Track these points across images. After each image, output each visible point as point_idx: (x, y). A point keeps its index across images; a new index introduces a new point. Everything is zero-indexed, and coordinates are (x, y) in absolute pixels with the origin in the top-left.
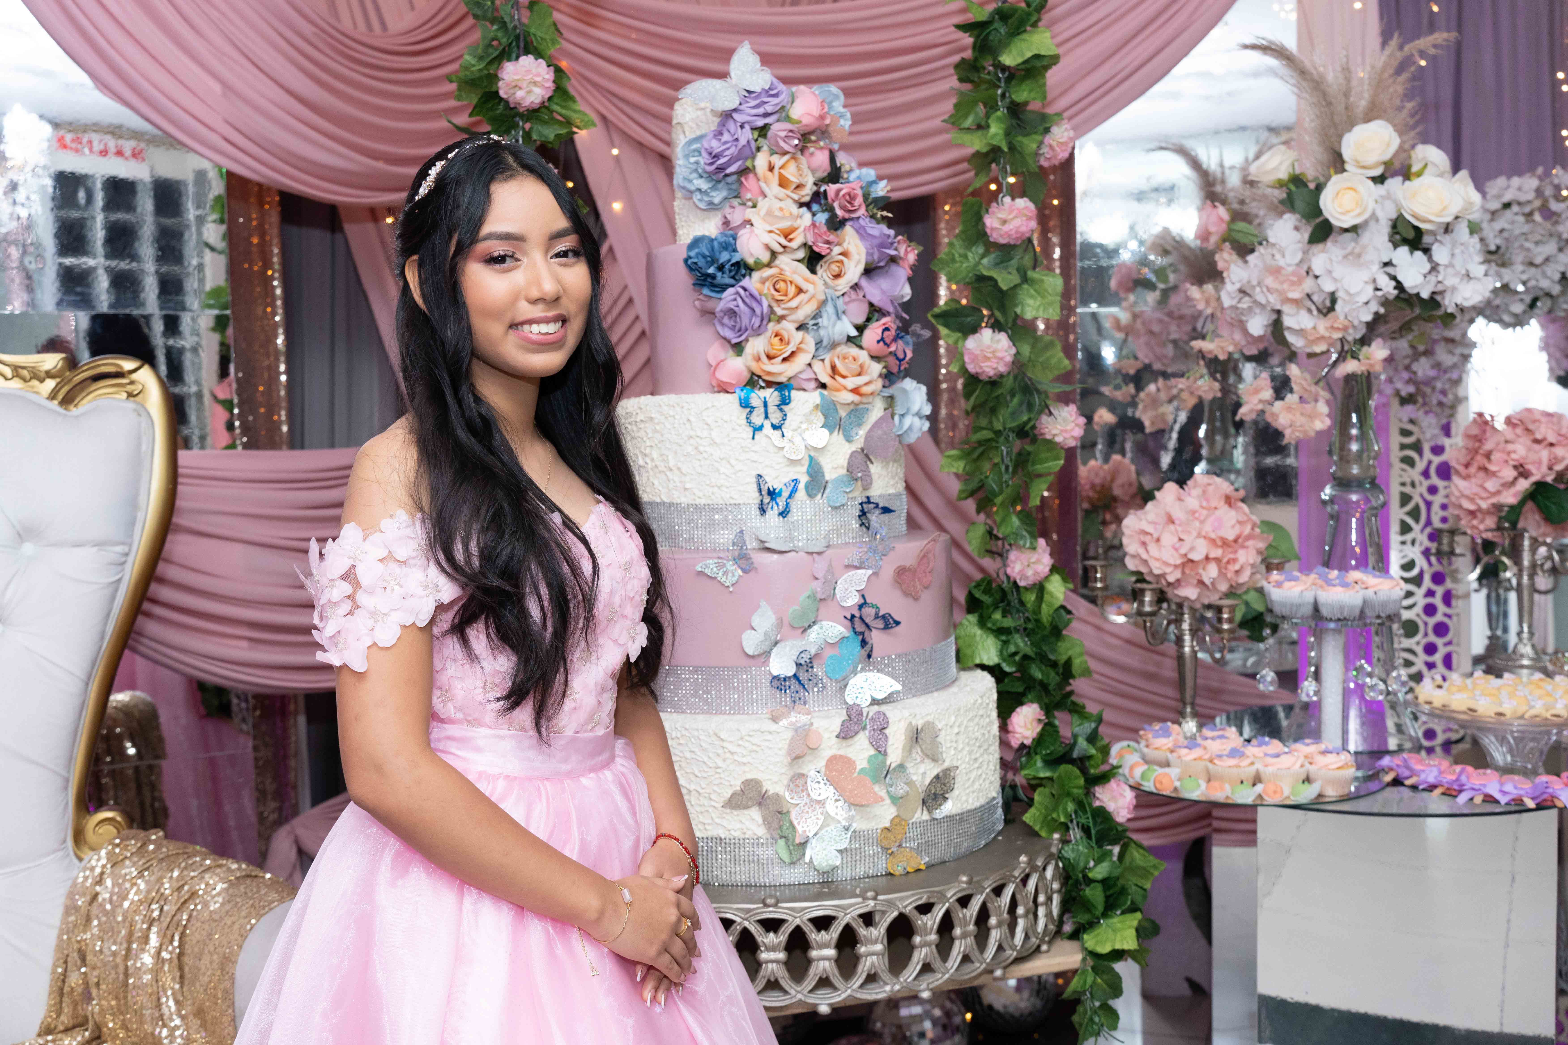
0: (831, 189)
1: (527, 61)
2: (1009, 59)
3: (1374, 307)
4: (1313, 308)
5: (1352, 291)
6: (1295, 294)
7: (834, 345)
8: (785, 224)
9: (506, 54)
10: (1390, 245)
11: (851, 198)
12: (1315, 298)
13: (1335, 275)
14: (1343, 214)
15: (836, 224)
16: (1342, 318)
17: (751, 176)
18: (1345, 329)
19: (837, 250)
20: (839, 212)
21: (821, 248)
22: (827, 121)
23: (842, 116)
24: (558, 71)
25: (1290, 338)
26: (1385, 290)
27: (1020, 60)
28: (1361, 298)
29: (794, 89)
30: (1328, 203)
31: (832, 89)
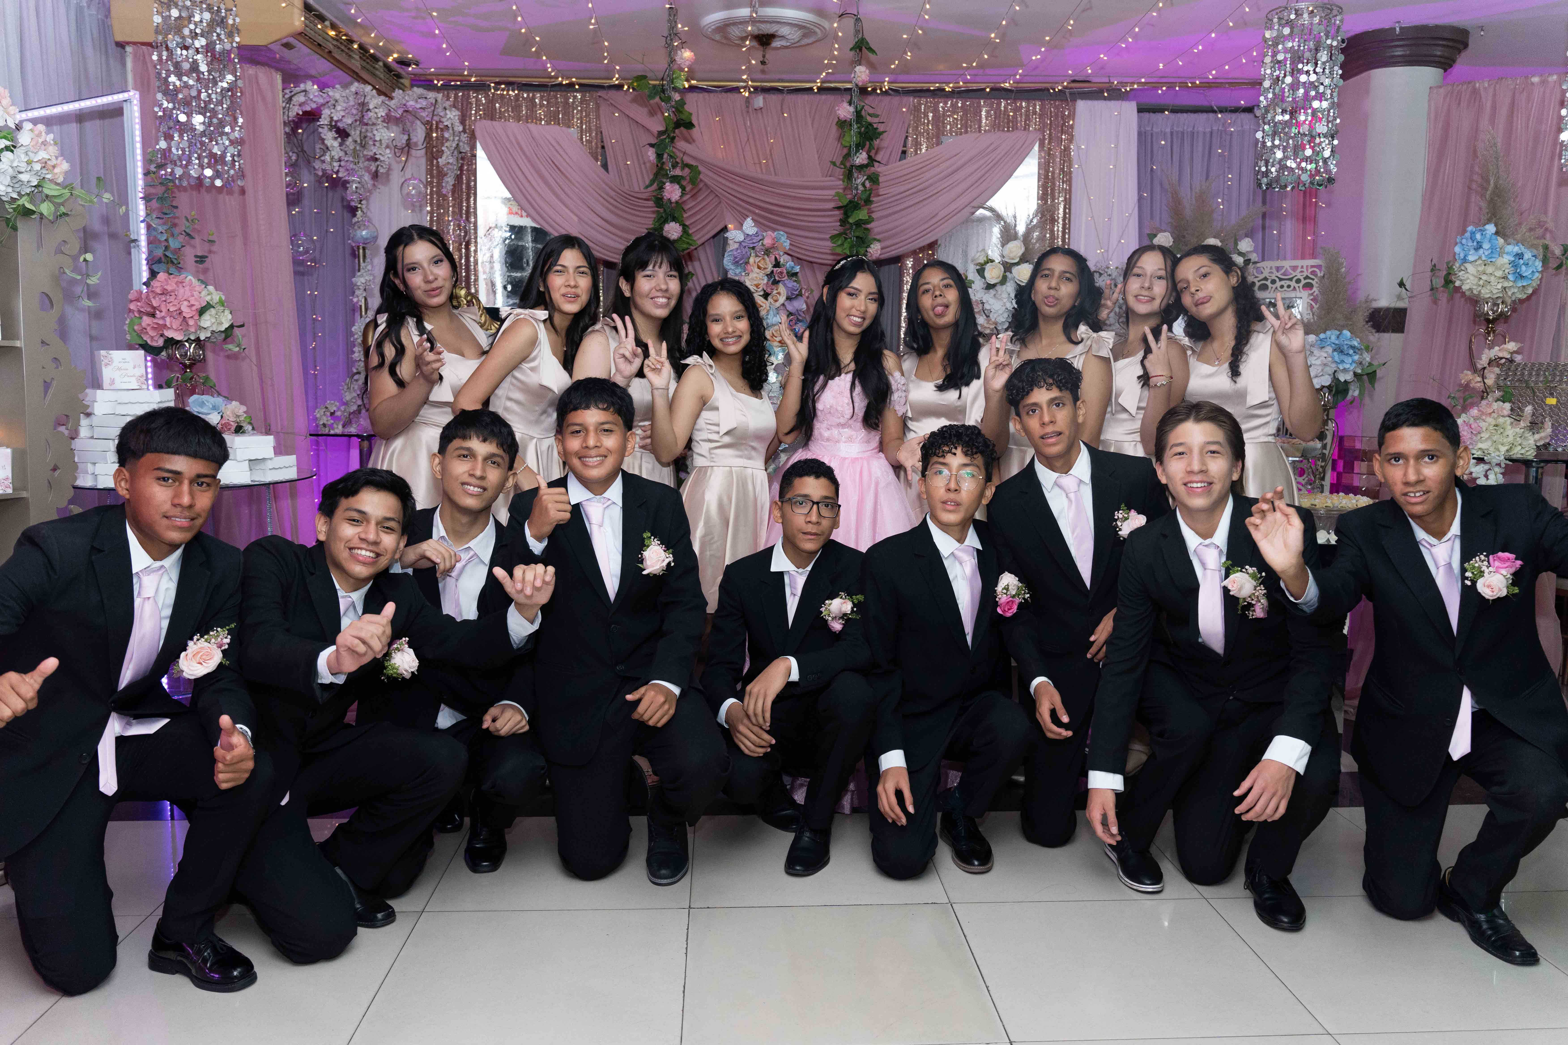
0: (775, 269)
1: (673, 224)
2: (850, 220)
3: (1006, 315)
5: (996, 309)
7: (774, 325)
8: (756, 283)
9: (666, 221)
11: (781, 273)
13: (990, 303)
14: (992, 279)
15: (776, 282)
16: (993, 320)
17: (748, 265)
19: (775, 292)
20: (777, 278)
21: (769, 291)
22: (776, 245)
23: (785, 242)
24: (685, 227)
25: (979, 328)
27: (854, 221)
28: (1000, 312)
29: (764, 234)
30: (987, 274)
31: (782, 233)
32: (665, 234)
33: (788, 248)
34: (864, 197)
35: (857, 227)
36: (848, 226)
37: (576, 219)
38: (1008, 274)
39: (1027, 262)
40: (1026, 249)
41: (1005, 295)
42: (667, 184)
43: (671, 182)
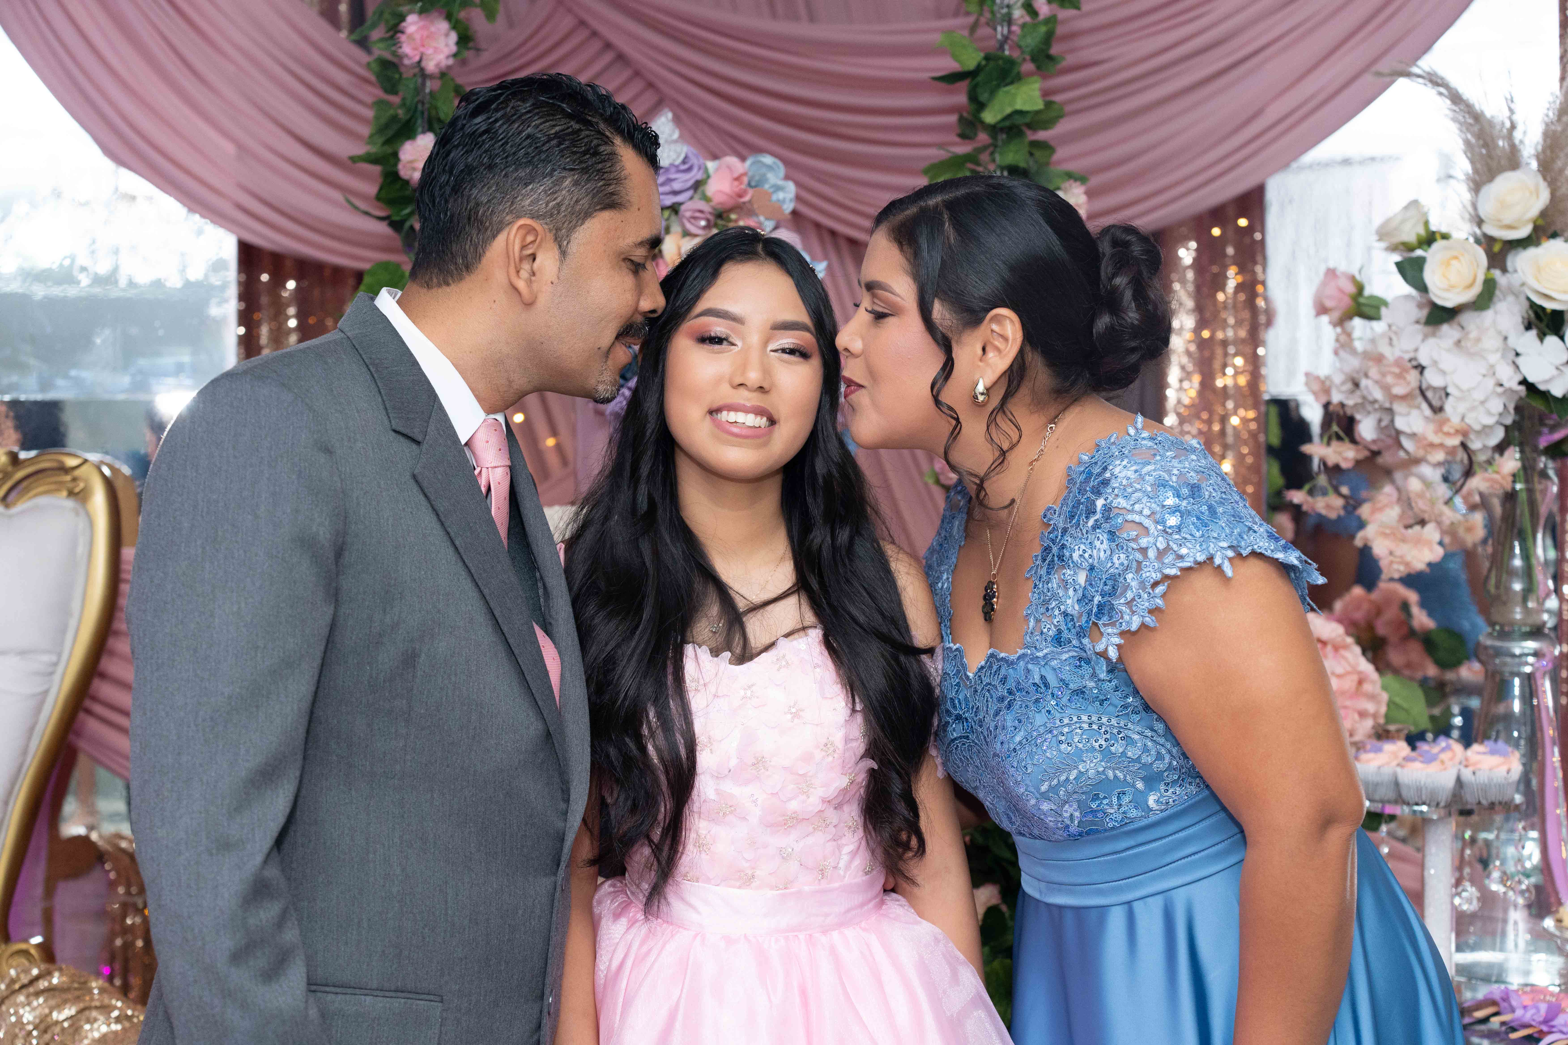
2: (990, 117)
3: (1496, 405)
4: (1425, 406)
5: (1465, 387)
6: (1399, 390)
10: (1521, 328)
12: (1429, 394)
13: (1442, 366)
14: (1447, 290)
16: (1455, 420)
17: (660, 261)
18: (1465, 433)
22: (747, 198)
23: (778, 188)
26: (1507, 385)
27: (999, 117)
28: (1479, 396)
29: (711, 165)
30: (1430, 276)
31: (768, 160)
32: (404, 173)
33: (788, 207)
34: (1031, 41)
35: (1010, 139)
36: (983, 137)
37: (229, 148)
38: (1496, 273)
39: (1554, 235)
40: (1553, 194)
41: (1491, 342)
42: (412, 18)
43: (422, 12)
